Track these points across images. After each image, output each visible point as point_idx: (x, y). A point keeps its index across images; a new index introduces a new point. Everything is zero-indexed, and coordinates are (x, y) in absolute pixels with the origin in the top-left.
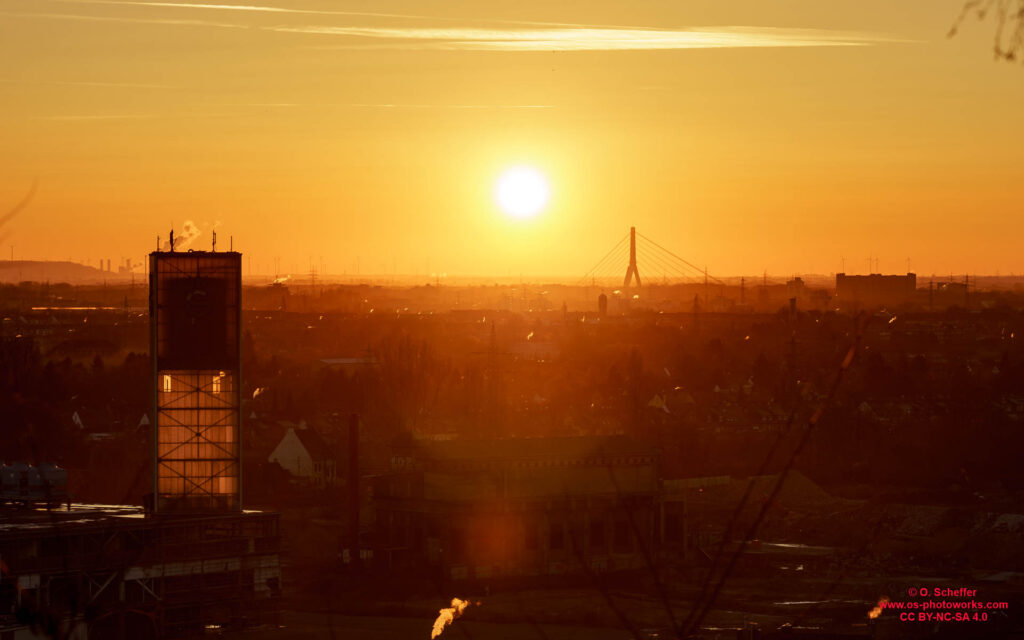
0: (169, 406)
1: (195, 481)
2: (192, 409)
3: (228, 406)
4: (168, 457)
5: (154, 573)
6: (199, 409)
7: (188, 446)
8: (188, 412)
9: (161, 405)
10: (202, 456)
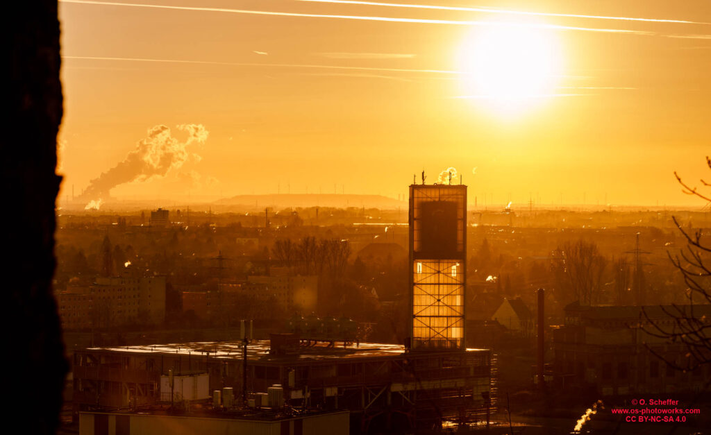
0: (420, 282)
1: (437, 330)
2: (435, 284)
3: (458, 282)
4: (420, 314)
5: (410, 387)
6: (439, 284)
7: (432, 308)
8: (432, 286)
9: (415, 281)
10: (441, 314)
